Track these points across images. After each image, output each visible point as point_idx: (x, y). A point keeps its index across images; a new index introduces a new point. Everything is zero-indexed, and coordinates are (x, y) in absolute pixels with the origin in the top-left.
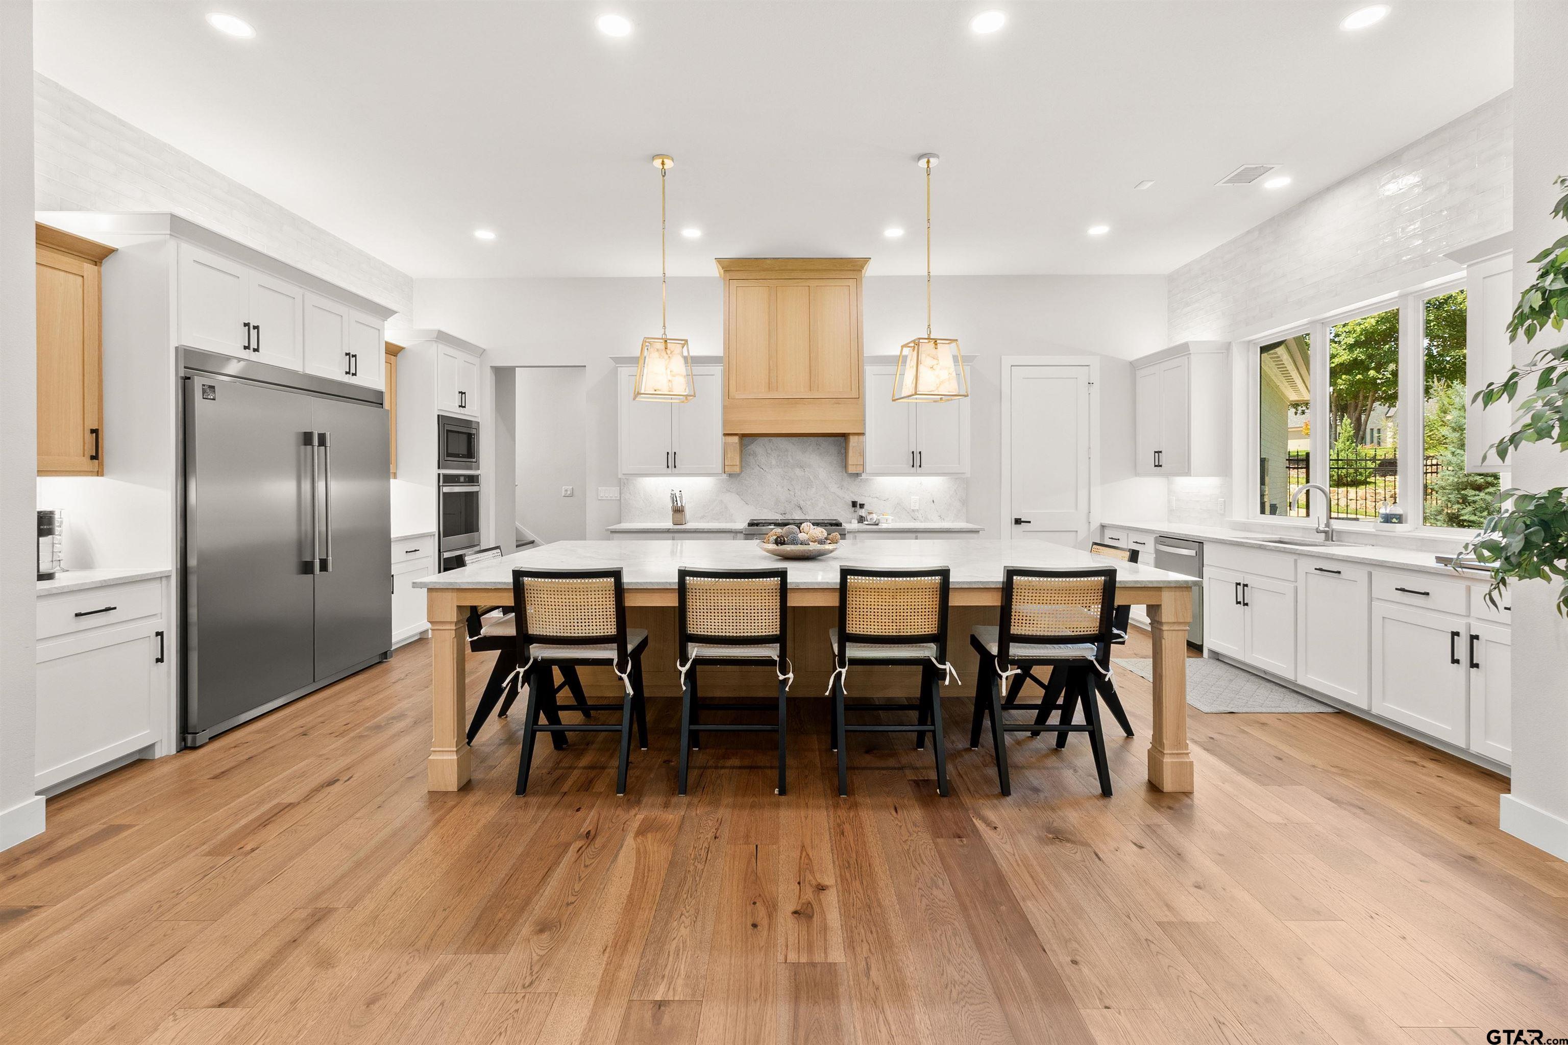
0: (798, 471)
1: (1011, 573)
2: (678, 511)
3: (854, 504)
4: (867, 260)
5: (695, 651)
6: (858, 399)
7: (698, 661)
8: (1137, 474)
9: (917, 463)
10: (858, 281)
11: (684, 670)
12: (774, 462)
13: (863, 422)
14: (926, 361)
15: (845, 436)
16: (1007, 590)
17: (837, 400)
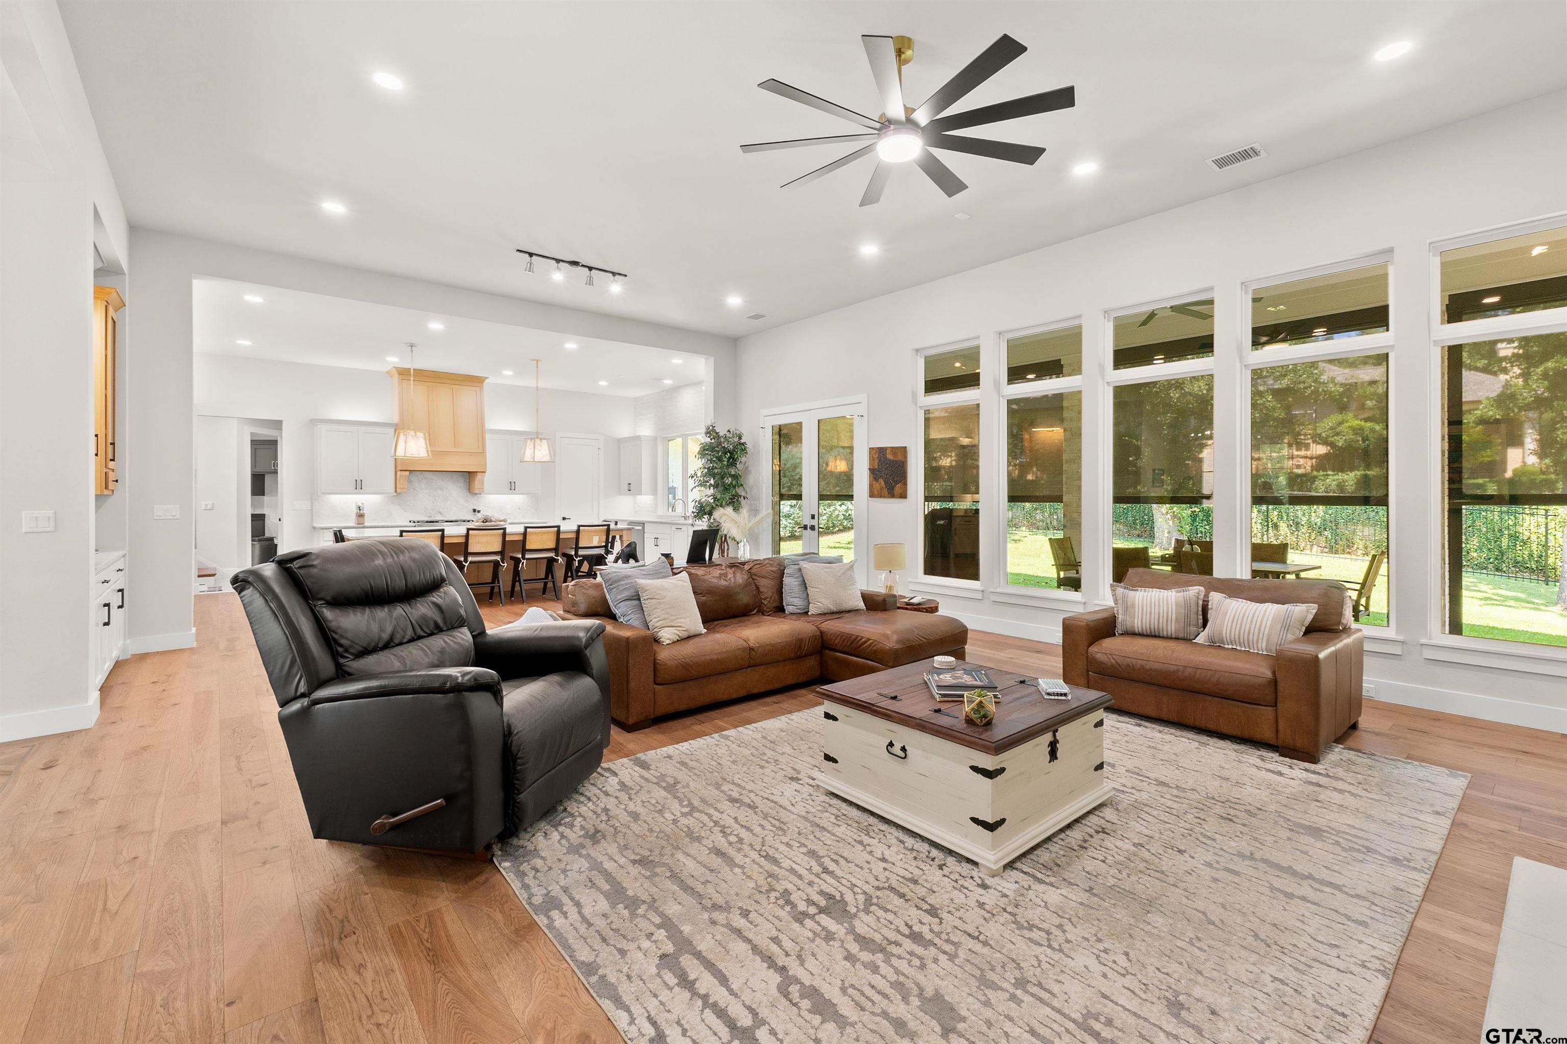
0: (440, 492)
1: (579, 526)
2: (361, 516)
3: (474, 511)
4: (486, 378)
5: (470, 559)
6: (483, 453)
7: (471, 562)
8: (621, 495)
9: (513, 488)
10: (481, 388)
11: (467, 565)
12: (423, 486)
13: (485, 465)
14: (537, 447)
15: (470, 473)
16: (578, 532)
17: (471, 454)
